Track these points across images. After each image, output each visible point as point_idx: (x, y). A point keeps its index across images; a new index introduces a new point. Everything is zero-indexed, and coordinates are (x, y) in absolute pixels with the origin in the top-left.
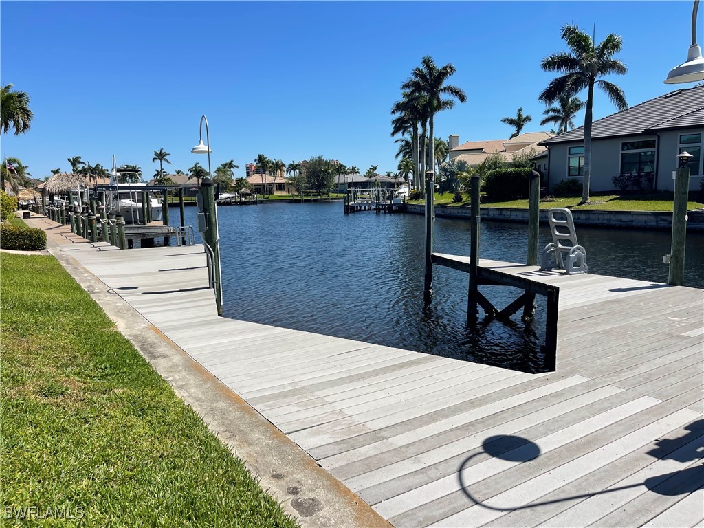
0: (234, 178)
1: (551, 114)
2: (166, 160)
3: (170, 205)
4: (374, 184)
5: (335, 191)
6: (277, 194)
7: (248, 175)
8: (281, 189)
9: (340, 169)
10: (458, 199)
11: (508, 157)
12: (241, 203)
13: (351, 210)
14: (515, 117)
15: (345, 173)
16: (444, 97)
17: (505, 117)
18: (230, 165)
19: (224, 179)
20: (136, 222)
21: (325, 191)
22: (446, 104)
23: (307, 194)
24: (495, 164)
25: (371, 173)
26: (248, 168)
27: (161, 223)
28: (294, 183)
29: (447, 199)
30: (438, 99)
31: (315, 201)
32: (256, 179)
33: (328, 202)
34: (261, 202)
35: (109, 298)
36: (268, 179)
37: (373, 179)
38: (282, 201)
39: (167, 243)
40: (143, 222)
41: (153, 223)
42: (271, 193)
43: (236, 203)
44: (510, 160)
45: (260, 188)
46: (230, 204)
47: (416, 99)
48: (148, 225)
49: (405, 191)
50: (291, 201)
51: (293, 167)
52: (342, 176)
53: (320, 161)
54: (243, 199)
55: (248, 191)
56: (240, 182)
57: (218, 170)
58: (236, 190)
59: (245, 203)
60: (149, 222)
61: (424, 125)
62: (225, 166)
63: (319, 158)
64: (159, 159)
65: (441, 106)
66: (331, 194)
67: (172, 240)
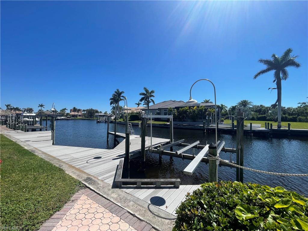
0: (66, 113)
1: (145, 103)
2: (43, 107)
3: (43, 120)
4: (106, 116)
5: (96, 117)
6: (78, 117)
7: (71, 112)
8: (80, 116)
9: (97, 112)
10: (124, 120)
11: (135, 112)
12: (67, 120)
13: (98, 122)
14: (138, 103)
15: (98, 113)
16: (121, 98)
17: (136, 103)
18: (65, 109)
19: (62, 113)
20: (30, 125)
21: (93, 117)
22: (122, 99)
23: (87, 118)
24: (132, 113)
25: (105, 113)
26: (71, 110)
27: (39, 125)
28: (84, 115)
29: (122, 120)
30: (120, 98)
31: (90, 119)
32: (73, 113)
33: (93, 120)
34: (74, 119)
35: (22, 143)
36: (76, 113)
37: (106, 114)
38: (80, 119)
39: (41, 130)
40: (33, 125)
41: (36, 125)
42: (77, 117)
43: (66, 120)
44: (136, 112)
45: (73, 116)
46: (64, 120)
47: (115, 98)
48: (35, 125)
49: (113, 118)
50: (83, 119)
51: (84, 111)
52: (97, 113)
53: (92, 110)
54: (68, 119)
55: (70, 116)
56: (68, 114)
57: (61, 111)
58: (66, 116)
59: (68, 120)
60: (35, 124)
61: (117, 104)
62: (63, 109)
63: (91, 109)
64: (41, 106)
65: (121, 100)
66: (94, 118)
67: (42, 129)
